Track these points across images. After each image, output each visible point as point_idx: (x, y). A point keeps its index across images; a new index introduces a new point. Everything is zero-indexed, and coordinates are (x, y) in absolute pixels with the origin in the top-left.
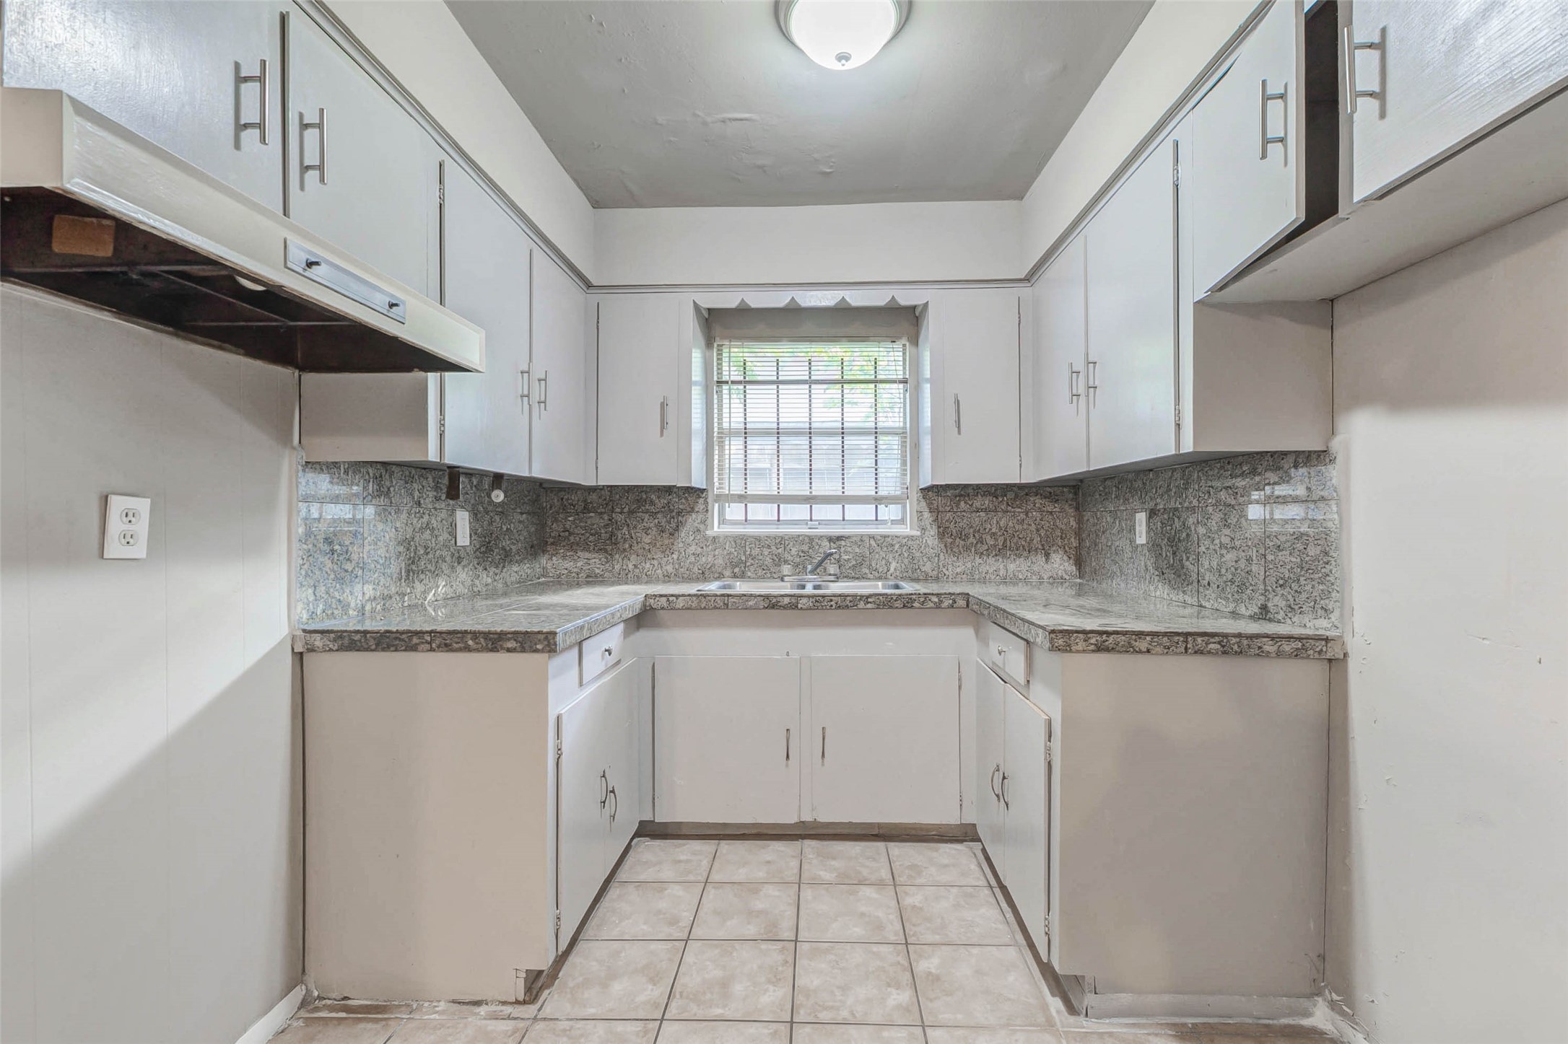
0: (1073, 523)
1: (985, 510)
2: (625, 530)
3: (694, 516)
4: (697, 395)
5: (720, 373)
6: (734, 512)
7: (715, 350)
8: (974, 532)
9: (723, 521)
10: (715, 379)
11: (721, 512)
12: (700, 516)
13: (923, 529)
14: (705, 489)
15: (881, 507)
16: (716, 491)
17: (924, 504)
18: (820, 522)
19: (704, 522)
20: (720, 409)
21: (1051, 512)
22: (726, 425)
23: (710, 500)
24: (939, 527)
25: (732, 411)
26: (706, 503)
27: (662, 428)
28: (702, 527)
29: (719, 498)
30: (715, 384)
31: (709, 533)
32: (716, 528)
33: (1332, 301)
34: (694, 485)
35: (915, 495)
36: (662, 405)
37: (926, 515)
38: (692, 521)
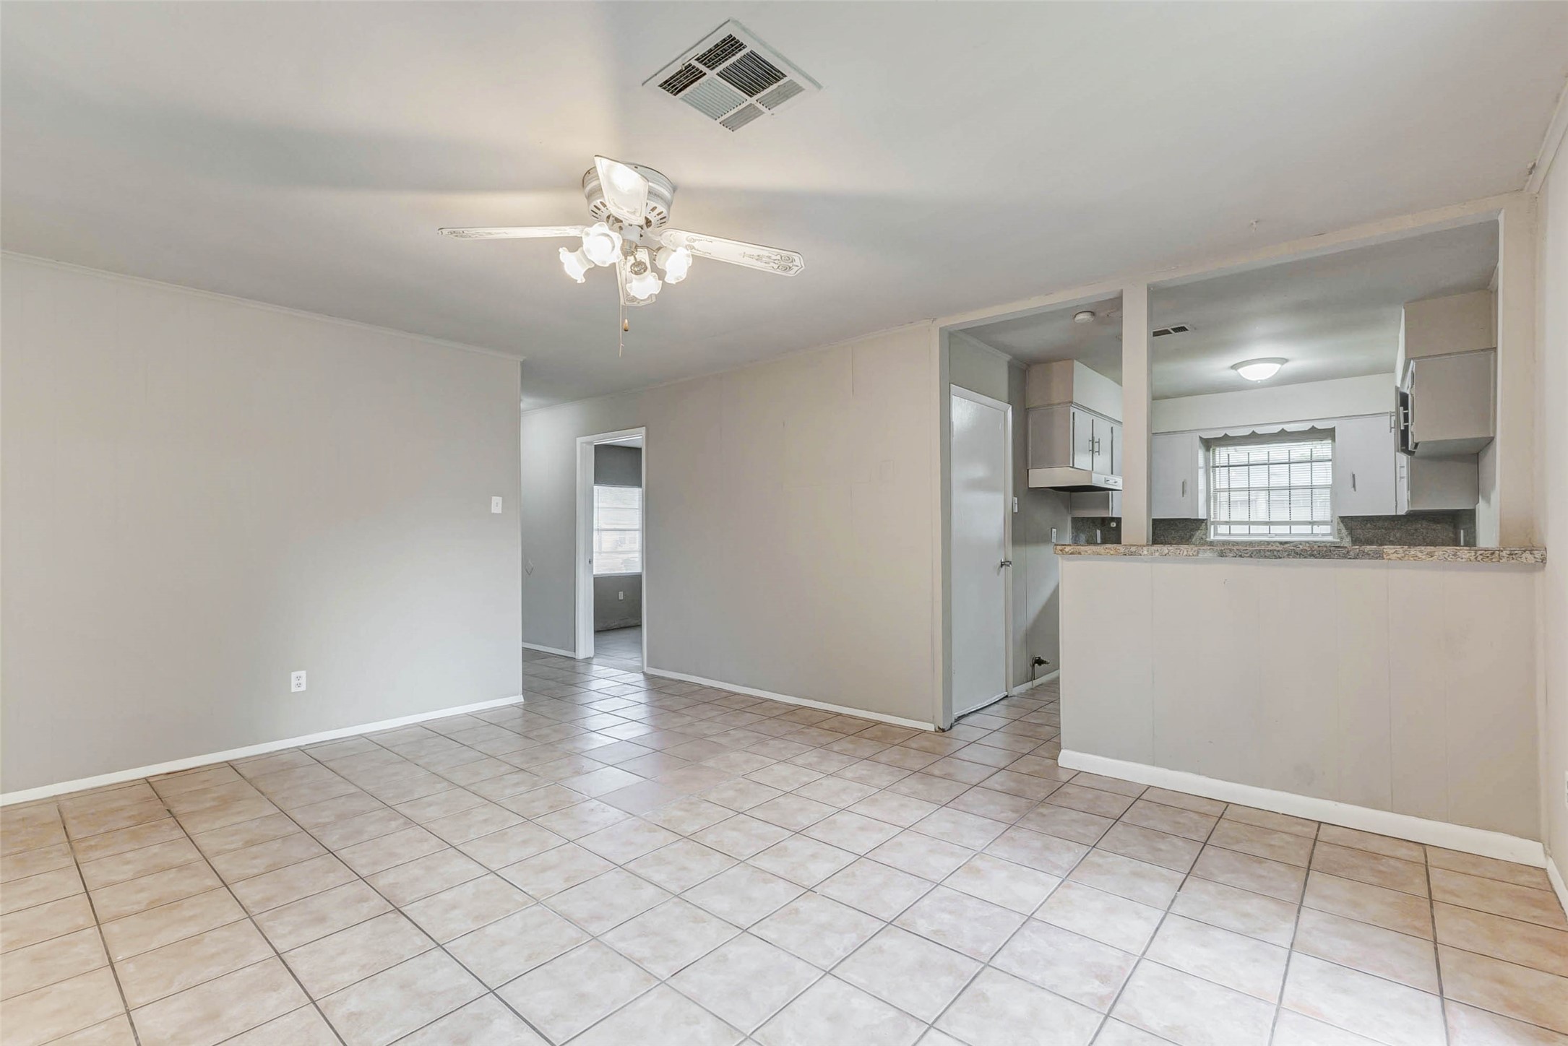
0: (1451, 535)
1: (1385, 529)
2: (1162, 538)
3: (1199, 531)
4: (1201, 473)
5: (1214, 462)
6: (1223, 529)
7: (1211, 452)
8: (1378, 540)
9: (1216, 534)
10: (1211, 465)
11: (1216, 529)
12: (1203, 532)
13: (1342, 539)
14: (1204, 520)
15: (1315, 527)
16: (1212, 520)
17: (1342, 525)
18: (1276, 535)
19: (1205, 534)
20: (1214, 478)
21: (1434, 530)
22: (1218, 487)
23: (1208, 524)
24: (1352, 537)
25: (1221, 480)
26: (1206, 525)
27: (1183, 493)
28: (1204, 537)
29: (1213, 523)
30: (1211, 468)
31: (1208, 539)
32: (1212, 537)
33: (1478, 454)
34: (1200, 518)
35: (1336, 520)
36: (1183, 483)
37: (1344, 531)
38: (1199, 534)
